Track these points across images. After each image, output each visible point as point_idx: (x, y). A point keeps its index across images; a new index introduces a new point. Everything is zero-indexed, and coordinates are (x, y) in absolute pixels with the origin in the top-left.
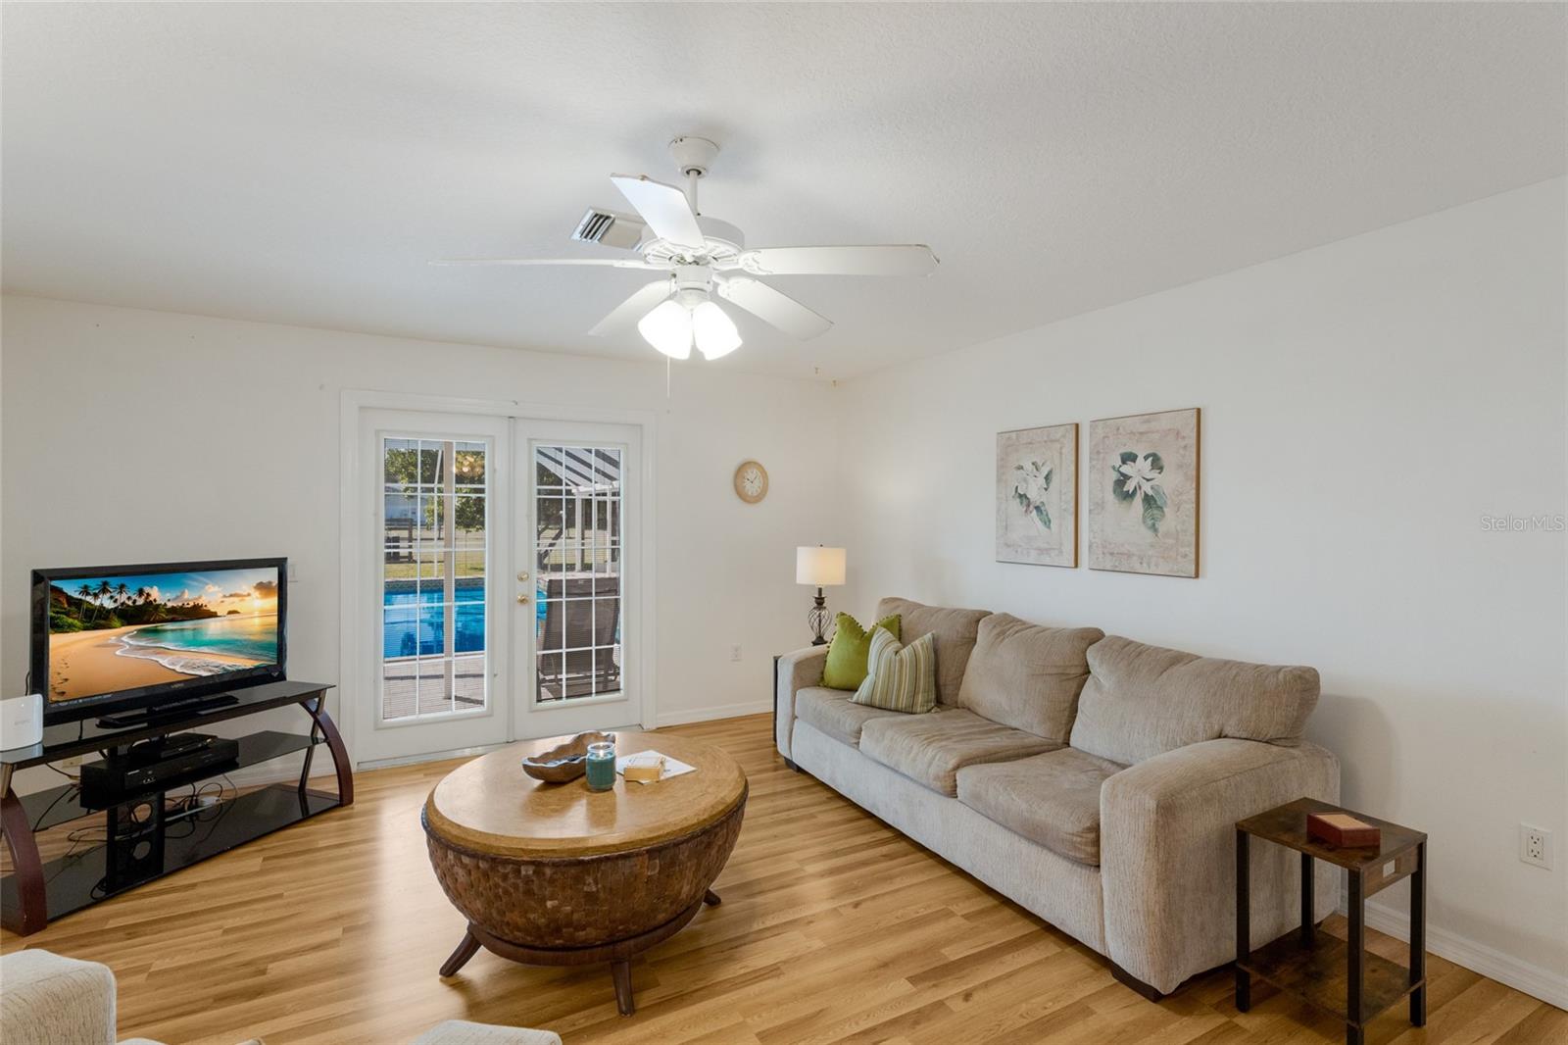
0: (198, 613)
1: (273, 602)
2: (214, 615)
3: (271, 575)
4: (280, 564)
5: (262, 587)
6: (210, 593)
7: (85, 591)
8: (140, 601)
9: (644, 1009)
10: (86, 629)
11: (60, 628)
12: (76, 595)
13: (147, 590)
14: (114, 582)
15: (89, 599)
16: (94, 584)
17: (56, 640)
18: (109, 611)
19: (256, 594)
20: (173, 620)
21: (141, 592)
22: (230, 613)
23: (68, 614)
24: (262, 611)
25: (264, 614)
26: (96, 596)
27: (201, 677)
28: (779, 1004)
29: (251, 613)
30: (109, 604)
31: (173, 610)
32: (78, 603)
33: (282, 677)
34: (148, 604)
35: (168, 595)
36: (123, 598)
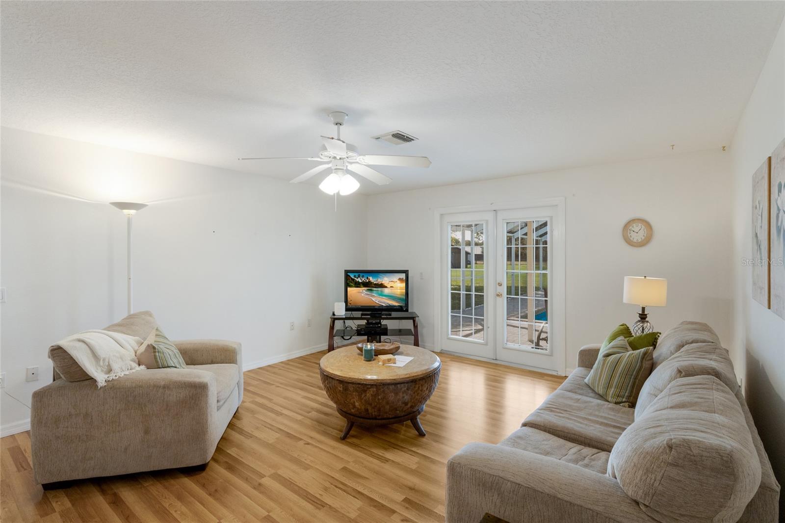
0: (382, 286)
1: (404, 285)
2: (386, 287)
3: (403, 276)
4: (406, 272)
5: (400, 280)
6: (385, 280)
7: (355, 277)
8: (367, 281)
9: (347, 442)
10: (355, 287)
11: (351, 286)
12: (353, 278)
13: (369, 278)
14: (361, 274)
15: (356, 279)
16: (357, 274)
17: (349, 289)
18: (360, 283)
19: (398, 282)
20: (375, 287)
21: (367, 278)
22: (391, 287)
23: (351, 282)
24: (400, 288)
25: (401, 289)
26: (357, 278)
27: (383, 306)
28: (365, 467)
29: (397, 288)
30: (360, 281)
31: (375, 284)
32: (353, 280)
33: (407, 310)
34: (369, 282)
35: (374, 280)
36: (363, 279)
